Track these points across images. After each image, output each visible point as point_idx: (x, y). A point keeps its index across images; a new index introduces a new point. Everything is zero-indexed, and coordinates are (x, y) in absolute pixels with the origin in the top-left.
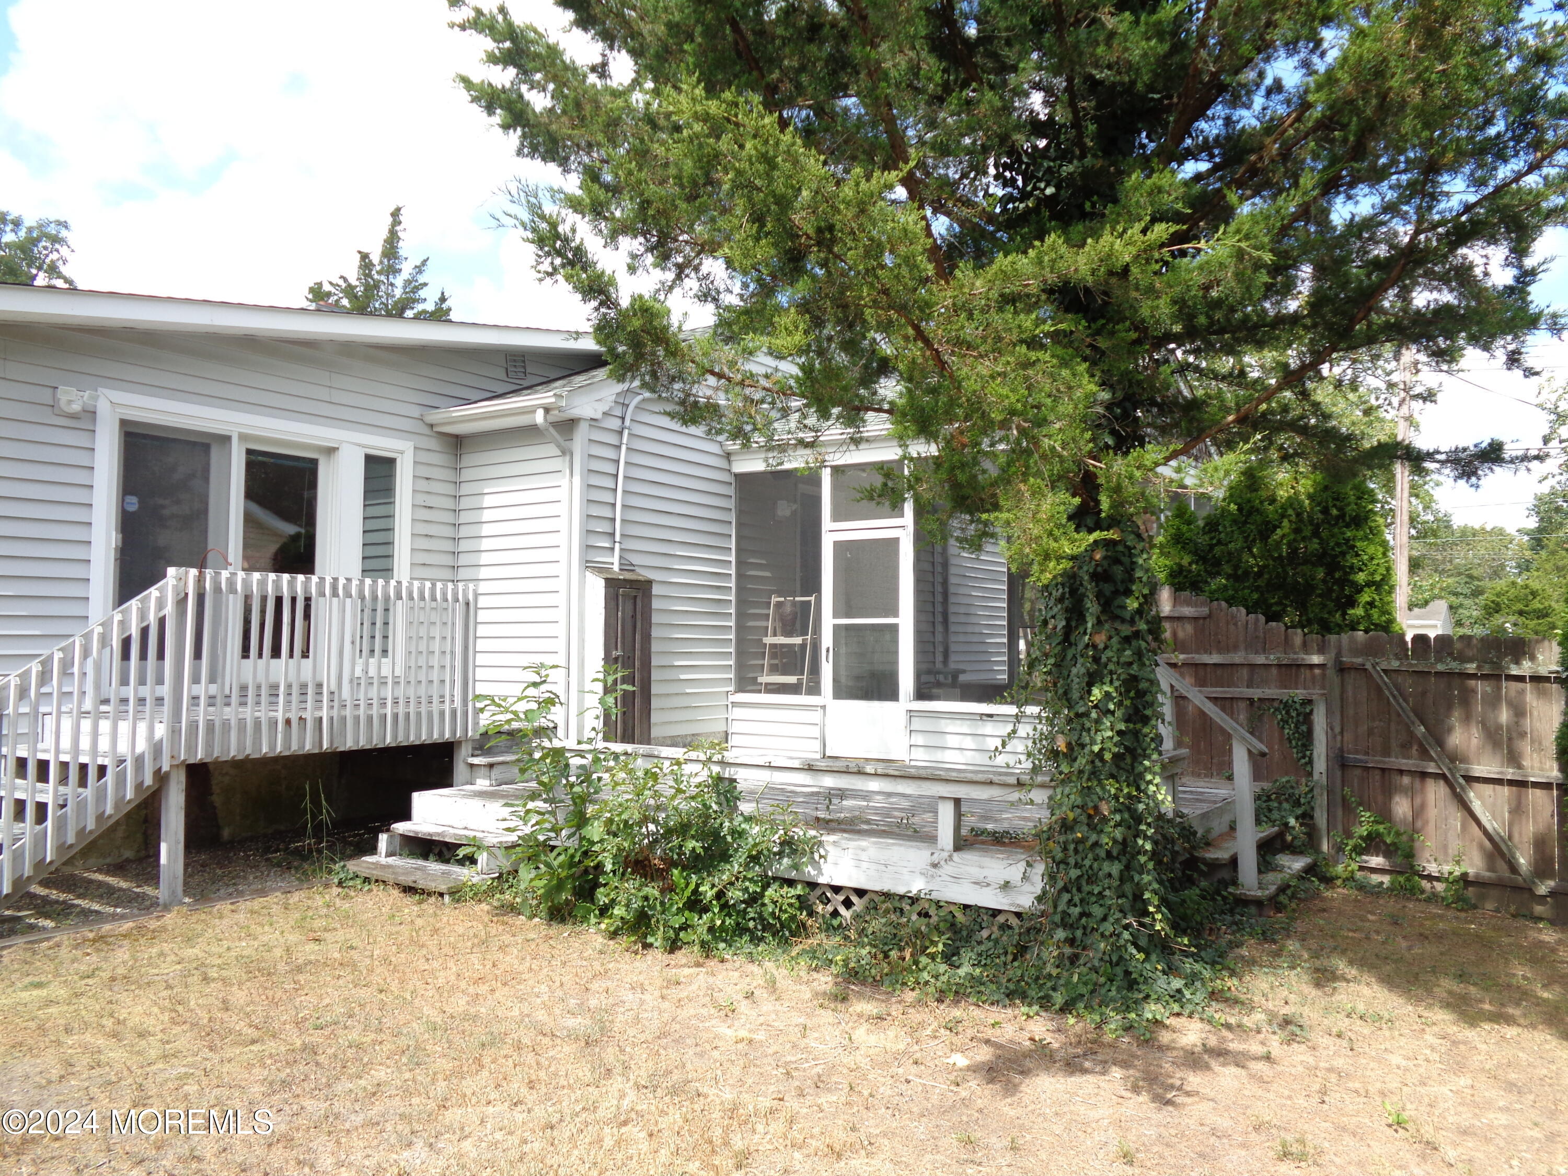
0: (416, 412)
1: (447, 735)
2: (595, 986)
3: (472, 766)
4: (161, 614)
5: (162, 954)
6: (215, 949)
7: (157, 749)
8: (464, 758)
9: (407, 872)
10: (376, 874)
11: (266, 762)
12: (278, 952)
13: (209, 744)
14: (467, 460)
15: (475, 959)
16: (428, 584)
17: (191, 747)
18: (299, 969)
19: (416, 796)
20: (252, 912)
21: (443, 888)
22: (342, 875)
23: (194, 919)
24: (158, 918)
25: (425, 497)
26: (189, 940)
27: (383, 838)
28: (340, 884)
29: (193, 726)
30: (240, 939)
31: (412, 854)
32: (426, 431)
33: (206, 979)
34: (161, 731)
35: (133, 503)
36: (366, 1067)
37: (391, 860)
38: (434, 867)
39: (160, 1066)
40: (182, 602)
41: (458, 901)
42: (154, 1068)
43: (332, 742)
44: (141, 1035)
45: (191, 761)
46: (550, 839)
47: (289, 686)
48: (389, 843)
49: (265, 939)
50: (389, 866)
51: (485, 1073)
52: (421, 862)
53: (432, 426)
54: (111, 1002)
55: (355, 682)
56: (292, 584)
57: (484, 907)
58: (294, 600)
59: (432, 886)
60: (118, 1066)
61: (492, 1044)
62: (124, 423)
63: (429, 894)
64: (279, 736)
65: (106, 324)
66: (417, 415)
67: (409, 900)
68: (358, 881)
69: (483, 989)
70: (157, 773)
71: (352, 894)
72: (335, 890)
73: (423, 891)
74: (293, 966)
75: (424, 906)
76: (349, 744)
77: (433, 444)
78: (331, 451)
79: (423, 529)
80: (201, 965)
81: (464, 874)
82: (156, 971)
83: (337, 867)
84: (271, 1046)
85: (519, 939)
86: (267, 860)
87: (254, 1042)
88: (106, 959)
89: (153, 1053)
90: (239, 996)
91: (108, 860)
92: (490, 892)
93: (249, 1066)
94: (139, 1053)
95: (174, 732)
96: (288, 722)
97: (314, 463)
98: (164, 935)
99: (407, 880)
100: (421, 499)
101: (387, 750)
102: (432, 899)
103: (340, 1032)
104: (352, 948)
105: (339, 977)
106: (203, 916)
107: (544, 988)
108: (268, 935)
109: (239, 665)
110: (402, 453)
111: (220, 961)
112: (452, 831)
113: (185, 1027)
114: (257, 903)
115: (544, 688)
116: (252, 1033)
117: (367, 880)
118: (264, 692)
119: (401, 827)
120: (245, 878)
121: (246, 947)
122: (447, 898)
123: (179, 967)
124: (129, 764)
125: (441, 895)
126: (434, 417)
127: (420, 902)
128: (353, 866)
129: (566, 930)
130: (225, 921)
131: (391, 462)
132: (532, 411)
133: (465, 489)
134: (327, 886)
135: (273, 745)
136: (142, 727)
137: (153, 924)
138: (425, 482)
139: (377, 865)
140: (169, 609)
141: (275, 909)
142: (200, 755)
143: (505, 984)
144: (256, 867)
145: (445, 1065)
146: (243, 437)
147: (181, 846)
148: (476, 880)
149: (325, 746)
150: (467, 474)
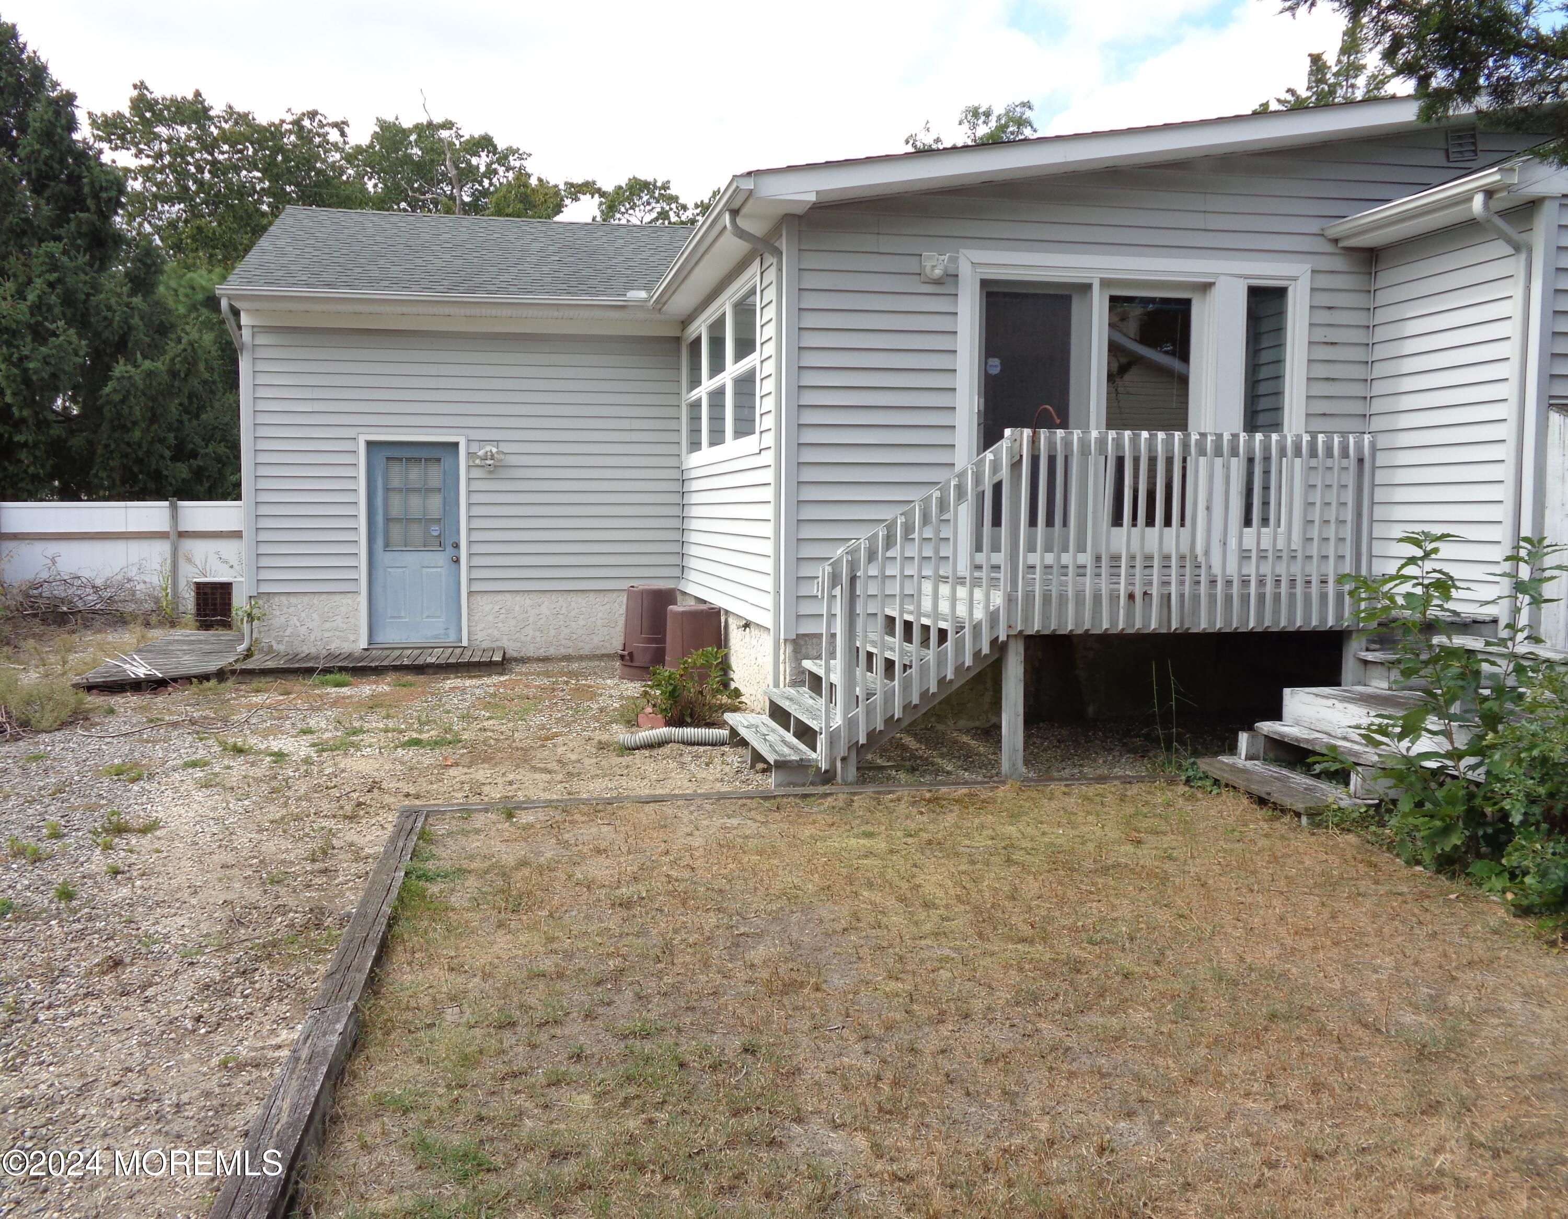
0: (1314, 226)
1: (1330, 623)
2: (1467, 976)
3: (1366, 662)
4: (996, 480)
5: (982, 827)
6: (1030, 830)
7: (993, 618)
8: (1355, 650)
9: (1264, 781)
10: (1226, 777)
11: (1106, 639)
12: (1091, 846)
13: (1045, 616)
14: (1385, 278)
15: (1312, 902)
16: (1336, 440)
17: (1027, 618)
18: (1105, 870)
19: (1287, 691)
20: (1087, 798)
21: (1299, 806)
22: (1190, 773)
23: (1024, 796)
24: (992, 789)
25: (1326, 331)
26: (1014, 817)
27: (1243, 738)
28: (1188, 781)
29: (1029, 597)
30: (1059, 825)
31: (1277, 761)
32: (1329, 248)
33: (1009, 861)
34: (998, 599)
35: (995, 365)
36: (1123, 1005)
37: (1249, 764)
38: (1299, 779)
39: (929, 942)
40: (1016, 465)
41: (1318, 825)
42: (923, 942)
43: (1182, 622)
44: (927, 905)
45: (1029, 632)
46: (1446, 767)
47: (1133, 558)
48: (1250, 745)
49: (1085, 829)
50: (1244, 771)
51: (1259, 1055)
52: (1285, 772)
53: (1336, 241)
54: (915, 866)
55: (1245, 555)
56: (1135, 441)
57: (1351, 838)
58: (1136, 460)
59: (1287, 802)
60: (895, 931)
61: (1287, 1019)
62: (984, 283)
63: (1284, 811)
64: (1122, 611)
65: (966, 181)
66: (1315, 229)
67: (1262, 813)
68: (1208, 783)
69: (1306, 943)
70: (994, 642)
71: (1200, 795)
72: (1182, 789)
73: (1276, 806)
74: (1099, 866)
75: (1277, 825)
76: (1203, 625)
77: (1338, 263)
78: (1206, 287)
79: (1322, 371)
80: (1011, 846)
81: (1332, 793)
82: (967, 842)
83: (1186, 764)
84: (1038, 950)
85: (1382, 890)
86: (1125, 744)
87: (1023, 940)
88: (933, 821)
89: (928, 927)
90: (1030, 887)
91: (977, 724)
92: (1362, 822)
93: (1007, 967)
94: (916, 923)
95: (1010, 600)
96: (1131, 597)
97: (1187, 302)
98: (991, 806)
99: (1262, 790)
100: (1320, 335)
101: (1251, 636)
102: (1287, 819)
103: (1116, 954)
104: (1170, 858)
105: (1142, 889)
106: (1034, 794)
107: (1389, 961)
108: (1091, 828)
109: (1108, 533)
110: (1295, 279)
111: (1029, 845)
112: (1326, 739)
113: (968, 908)
114: (1091, 790)
115: (1428, 565)
116: (1026, 930)
117: (1216, 782)
118: (1139, 563)
119: (1266, 727)
120: (1095, 761)
121: (1060, 835)
122: (1304, 820)
123: (990, 842)
124: (967, 631)
125: (1298, 815)
126: (1338, 228)
127: (1272, 819)
128: (1204, 764)
129: (1455, 888)
130: (1054, 804)
131: (1279, 293)
132: (1467, 198)
133: (1382, 316)
134: (1172, 782)
135: (1114, 619)
136: (978, 594)
137: (985, 794)
138: (1327, 313)
139: (1234, 769)
140: (1004, 473)
141: (1109, 799)
142: (1036, 627)
143: (1336, 944)
144: (1110, 750)
145: (1216, 1026)
146: (1105, 283)
147: (1021, 719)
148: (1345, 803)
149: (1174, 626)
150: (1383, 297)
